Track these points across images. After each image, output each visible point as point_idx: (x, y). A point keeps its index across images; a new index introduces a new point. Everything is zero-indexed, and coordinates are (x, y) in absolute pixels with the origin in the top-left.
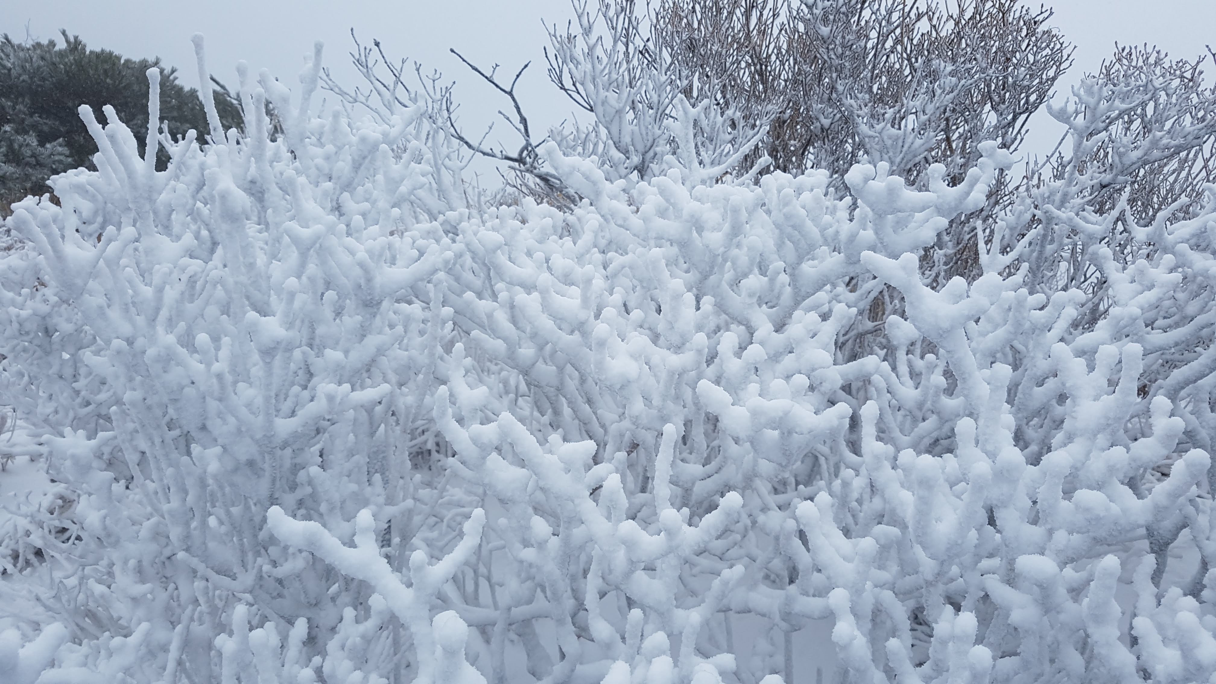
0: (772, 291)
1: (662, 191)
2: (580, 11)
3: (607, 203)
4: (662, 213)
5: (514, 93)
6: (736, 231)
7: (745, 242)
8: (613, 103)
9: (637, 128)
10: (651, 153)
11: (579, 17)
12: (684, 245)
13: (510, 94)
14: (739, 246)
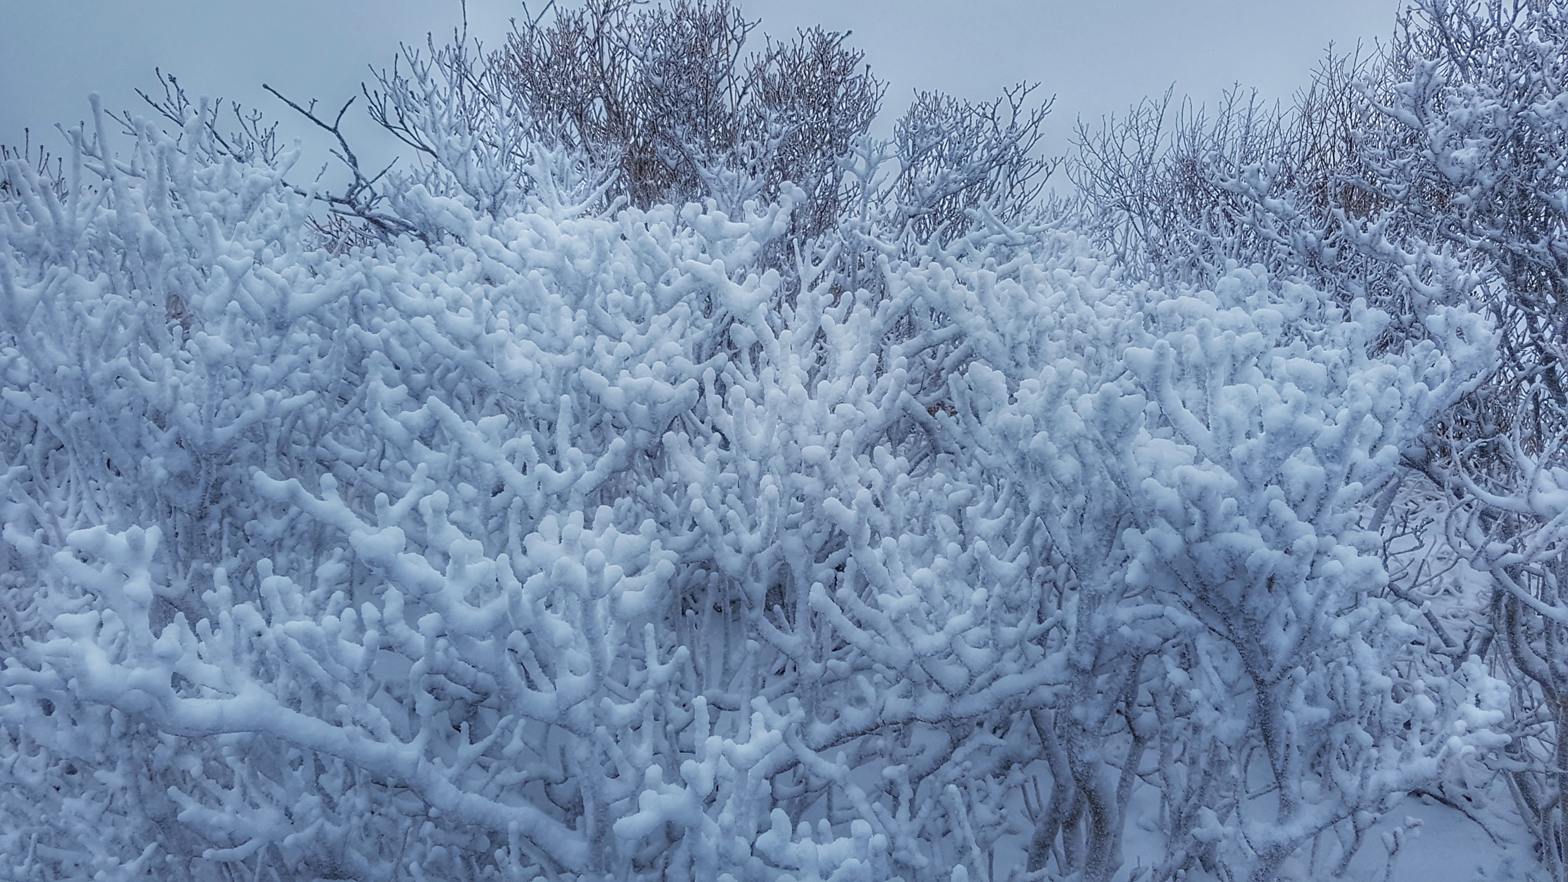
0: (638, 307)
1: (534, 226)
2: (413, 60)
3: (477, 239)
4: (536, 245)
5: (339, 129)
6: (602, 258)
7: (610, 268)
8: (457, 146)
9: (484, 170)
10: (502, 194)
11: (412, 65)
12: (558, 271)
13: (335, 130)
14: (605, 271)
